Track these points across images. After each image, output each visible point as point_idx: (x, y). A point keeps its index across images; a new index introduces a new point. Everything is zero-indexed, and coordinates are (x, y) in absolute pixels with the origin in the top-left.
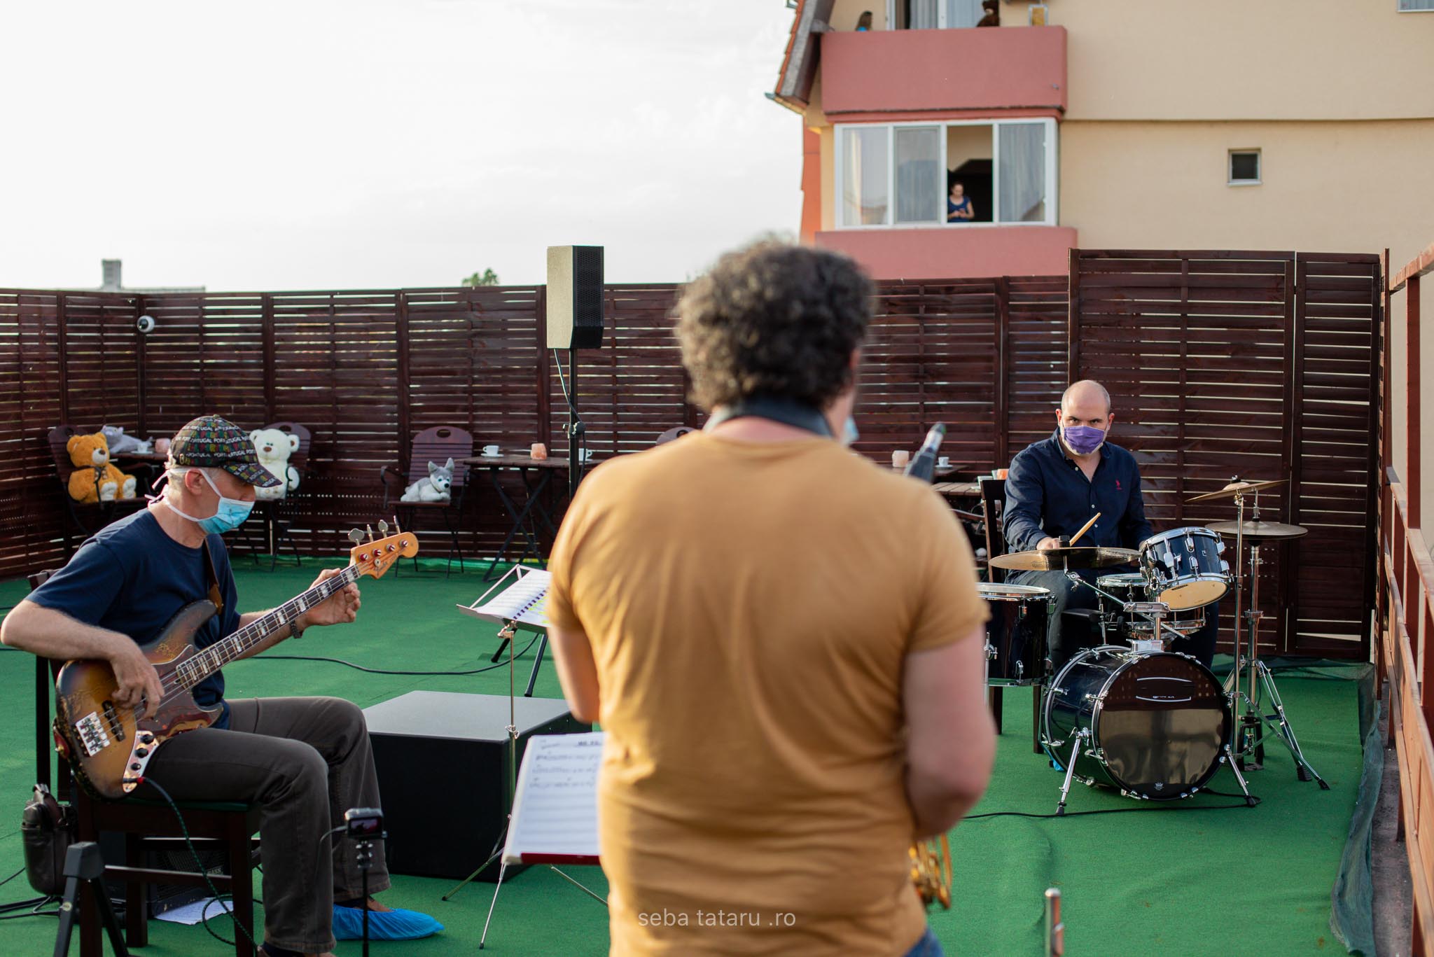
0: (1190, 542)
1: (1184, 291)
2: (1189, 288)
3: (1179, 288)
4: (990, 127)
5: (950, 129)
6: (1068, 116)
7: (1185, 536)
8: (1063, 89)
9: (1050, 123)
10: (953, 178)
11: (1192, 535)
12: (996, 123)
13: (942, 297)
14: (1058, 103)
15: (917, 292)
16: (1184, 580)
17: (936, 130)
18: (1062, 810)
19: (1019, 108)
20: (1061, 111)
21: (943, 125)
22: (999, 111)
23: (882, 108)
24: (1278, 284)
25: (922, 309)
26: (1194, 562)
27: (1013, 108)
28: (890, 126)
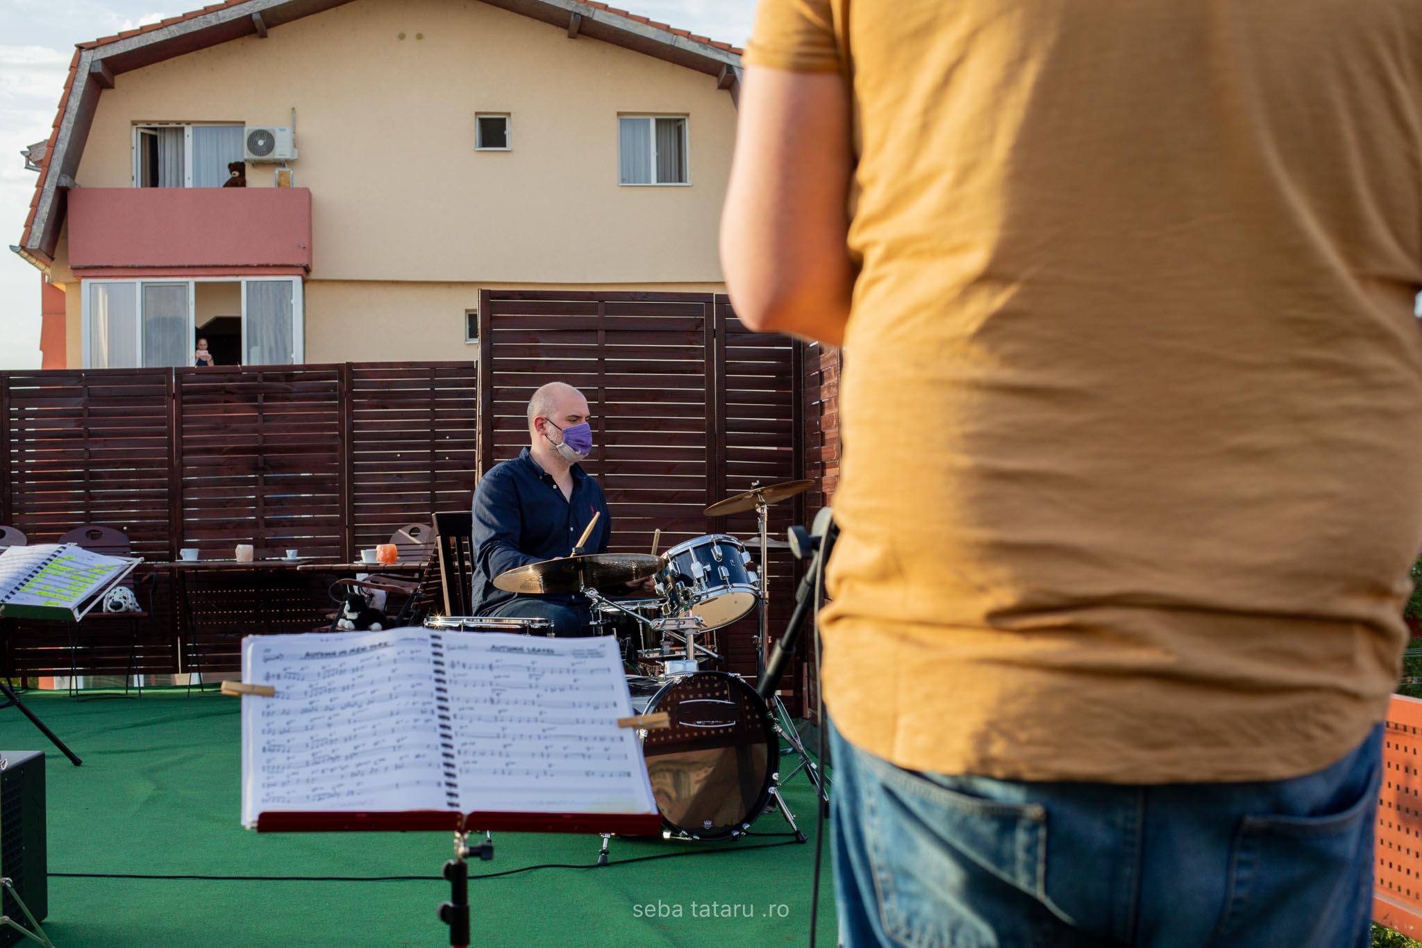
0: (717, 551)
1: (601, 334)
2: (606, 331)
3: (596, 331)
4: (239, 283)
5: (197, 284)
6: (313, 276)
7: (711, 544)
8: (309, 249)
9: (297, 280)
10: (200, 334)
11: (719, 543)
12: (244, 280)
13: (283, 384)
14: (304, 262)
15: (254, 379)
16: (715, 592)
17: (184, 286)
18: (604, 858)
19: (267, 266)
20: (307, 270)
21: (192, 281)
22: (246, 268)
23: (130, 264)
24: (697, 327)
25: (260, 398)
26: (724, 572)
27: (260, 266)
28: (138, 281)
